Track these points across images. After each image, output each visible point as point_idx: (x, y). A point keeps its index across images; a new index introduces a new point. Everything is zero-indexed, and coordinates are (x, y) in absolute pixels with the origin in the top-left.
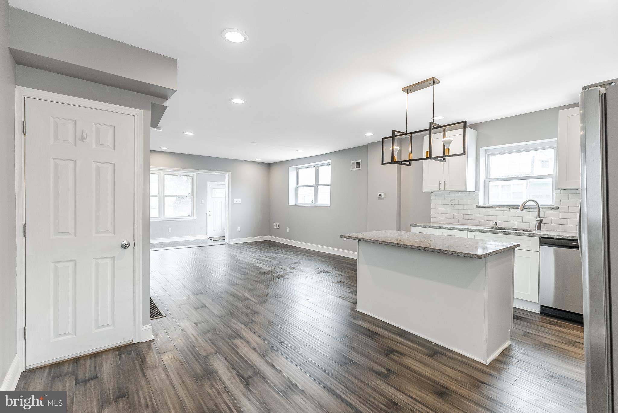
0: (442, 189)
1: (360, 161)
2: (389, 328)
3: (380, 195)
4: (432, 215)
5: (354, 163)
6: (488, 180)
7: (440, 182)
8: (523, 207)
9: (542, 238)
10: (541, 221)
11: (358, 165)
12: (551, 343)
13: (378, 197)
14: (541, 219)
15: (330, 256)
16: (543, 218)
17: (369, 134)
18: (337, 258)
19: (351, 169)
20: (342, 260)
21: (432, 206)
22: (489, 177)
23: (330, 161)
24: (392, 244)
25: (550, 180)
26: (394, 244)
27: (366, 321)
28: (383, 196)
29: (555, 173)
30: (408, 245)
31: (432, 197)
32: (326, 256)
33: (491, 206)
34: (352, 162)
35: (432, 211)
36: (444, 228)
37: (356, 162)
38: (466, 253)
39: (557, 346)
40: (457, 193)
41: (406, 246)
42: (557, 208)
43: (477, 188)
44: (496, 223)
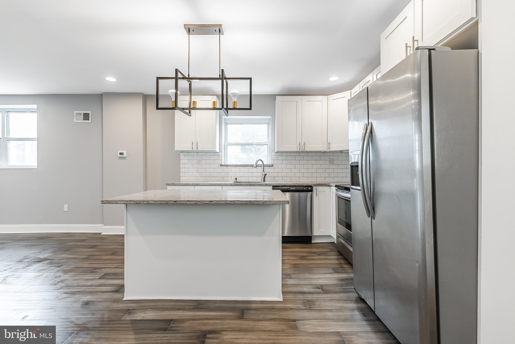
0: (195, 149)
1: (90, 112)
2: (181, 305)
3: (121, 154)
4: (182, 174)
5: (80, 114)
6: (226, 144)
7: (192, 142)
8: (256, 165)
9: (273, 186)
10: (266, 175)
11: (86, 116)
12: (295, 262)
13: (119, 155)
14: (265, 173)
15: (37, 236)
16: (267, 173)
17: (111, 79)
18: (55, 237)
19: (75, 121)
20: (65, 238)
21: (182, 166)
22: (227, 142)
23: (35, 106)
24: (192, 203)
25: (266, 147)
26: (194, 203)
27: (147, 309)
28: (125, 155)
29: (268, 141)
30: (213, 201)
31: (182, 157)
32: (33, 237)
33: (232, 165)
34: (75, 112)
35: (182, 170)
36: (201, 185)
37: (83, 112)
38: (276, 201)
39: (298, 263)
40: (205, 154)
41: (210, 203)
42: (272, 166)
43: (220, 151)
44: (236, 179)
